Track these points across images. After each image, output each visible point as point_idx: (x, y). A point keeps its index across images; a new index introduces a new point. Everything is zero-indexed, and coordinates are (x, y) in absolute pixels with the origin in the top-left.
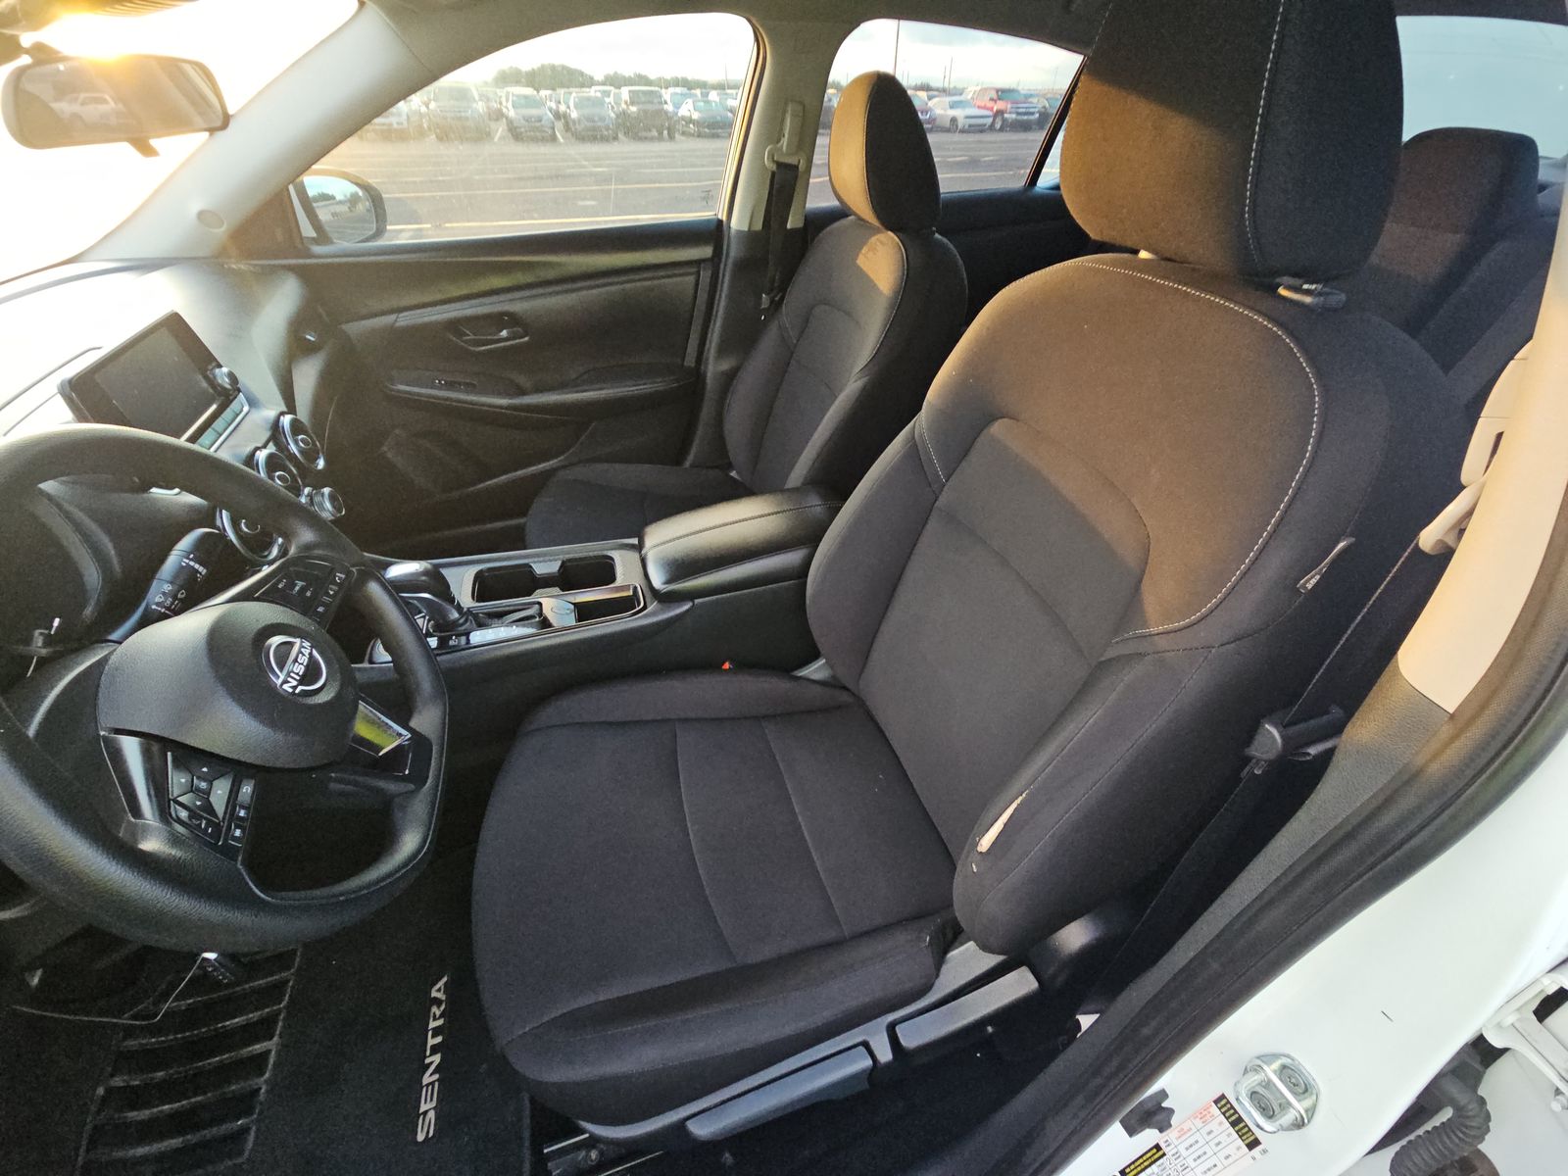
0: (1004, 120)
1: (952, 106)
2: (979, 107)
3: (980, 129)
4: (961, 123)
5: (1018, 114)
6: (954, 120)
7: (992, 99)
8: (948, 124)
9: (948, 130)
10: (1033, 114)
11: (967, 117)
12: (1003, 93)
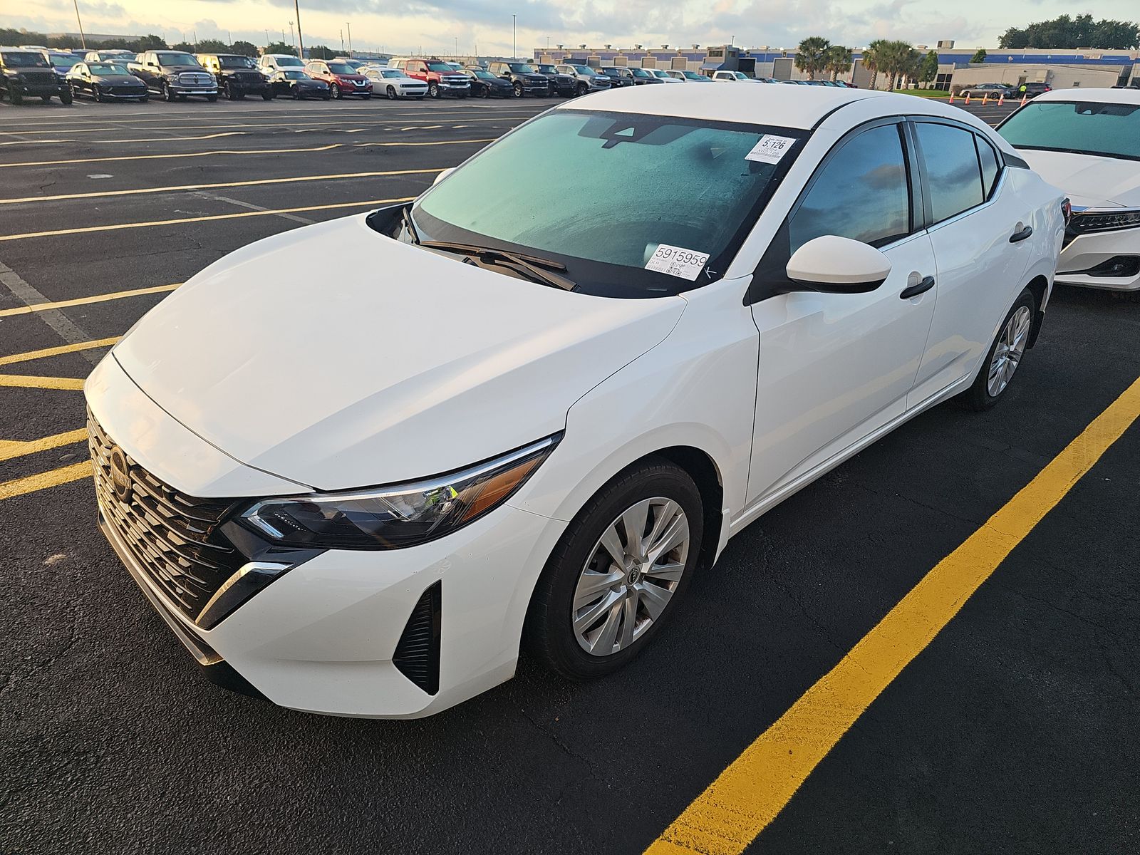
0: (439, 89)
1: (387, 74)
2: (412, 76)
3: (418, 97)
4: (398, 90)
5: (452, 83)
6: (390, 87)
7: (422, 70)
8: (385, 92)
9: (386, 97)
10: (465, 83)
11: (403, 86)
12: (432, 63)
